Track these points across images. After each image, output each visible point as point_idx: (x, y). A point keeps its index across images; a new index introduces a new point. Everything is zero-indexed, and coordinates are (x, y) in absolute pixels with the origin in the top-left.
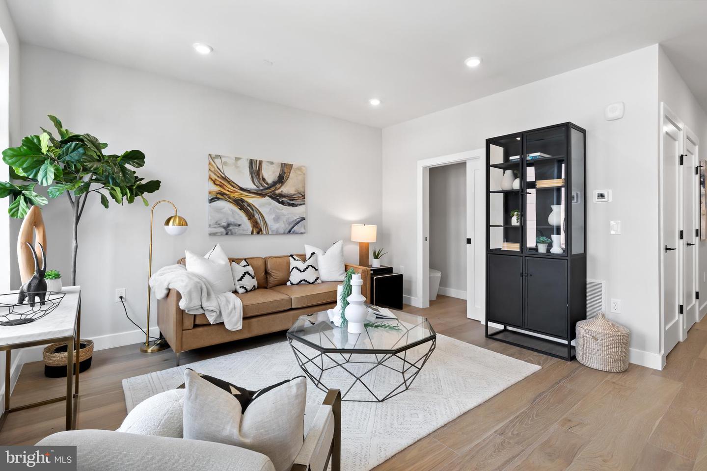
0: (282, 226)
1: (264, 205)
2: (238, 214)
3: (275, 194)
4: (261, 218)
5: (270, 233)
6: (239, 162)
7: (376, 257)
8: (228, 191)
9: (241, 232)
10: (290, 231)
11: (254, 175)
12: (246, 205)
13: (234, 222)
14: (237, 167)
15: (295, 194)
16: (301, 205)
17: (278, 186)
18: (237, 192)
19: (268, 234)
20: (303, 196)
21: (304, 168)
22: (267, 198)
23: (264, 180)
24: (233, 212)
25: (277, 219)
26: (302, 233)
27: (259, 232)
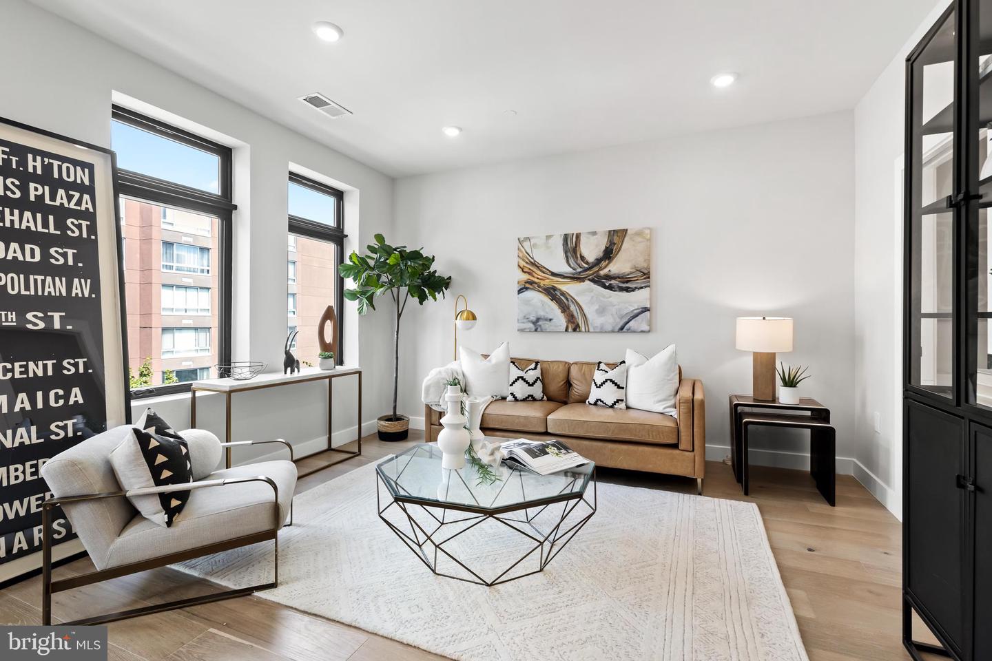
0: (610, 321)
1: (584, 293)
2: (549, 306)
3: (599, 276)
4: (578, 311)
5: (591, 330)
6: (551, 241)
7: (790, 383)
8: (538, 278)
9: (552, 328)
10: (622, 329)
11: (569, 255)
12: (559, 294)
13: (544, 316)
14: (548, 248)
15: (631, 273)
16: (642, 288)
17: (603, 264)
18: (548, 279)
19: (589, 331)
20: (644, 274)
21: (647, 231)
22: (587, 282)
23: (583, 258)
24: (543, 304)
25: (601, 311)
26: (642, 332)
27: (576, 328)
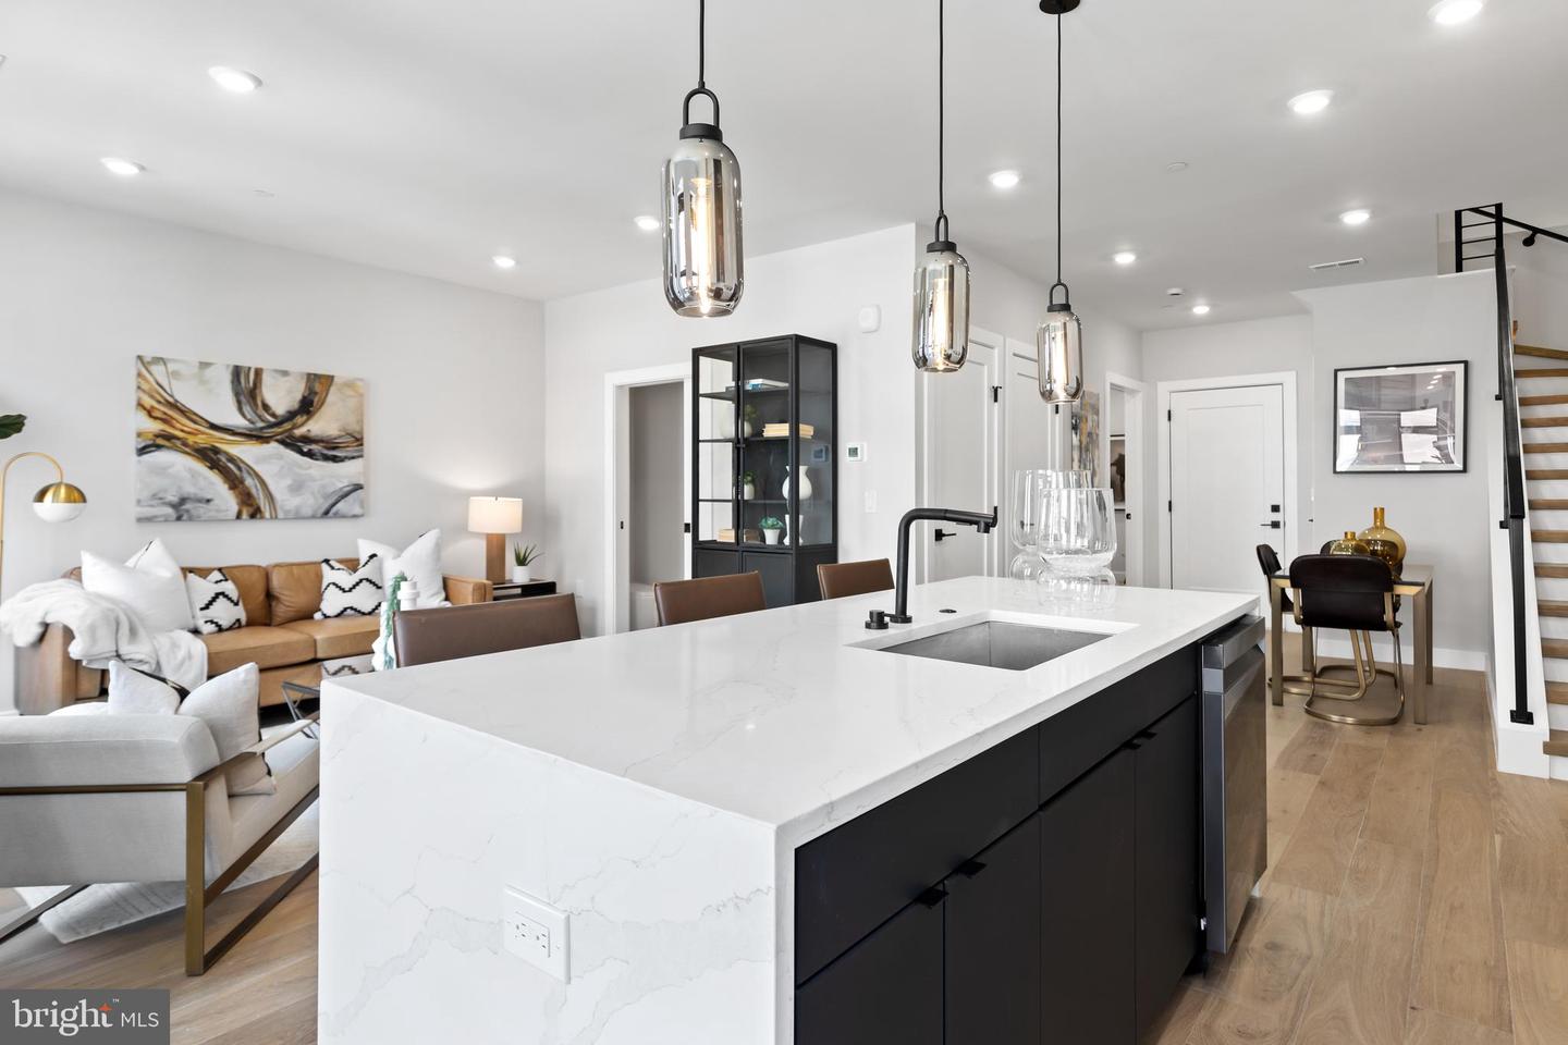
0: (309, 501)
1: (268, 462)
2: (205, 478)
3: (291, 437)
4: (258, 485)
5: (281, 515)
6: (209, 372)
7: (521, 561)
8: (182, 431)
9: (212, 514)
10: (326, 513)
11: (243, 399)
12: (224, 459)
13: (195, 494)
14: (203, 382)
15: (340, 437)
16: (353, 458)
17: (299, 419)
18: (203, 433)
19: (276, 517)
20: (357, 440)
21: (360, 383)
22: (274, 445)
23: (266, 407)
24: (194, 474)
25: (297, 488)
26: (355, 516)
27: (256, 513)
